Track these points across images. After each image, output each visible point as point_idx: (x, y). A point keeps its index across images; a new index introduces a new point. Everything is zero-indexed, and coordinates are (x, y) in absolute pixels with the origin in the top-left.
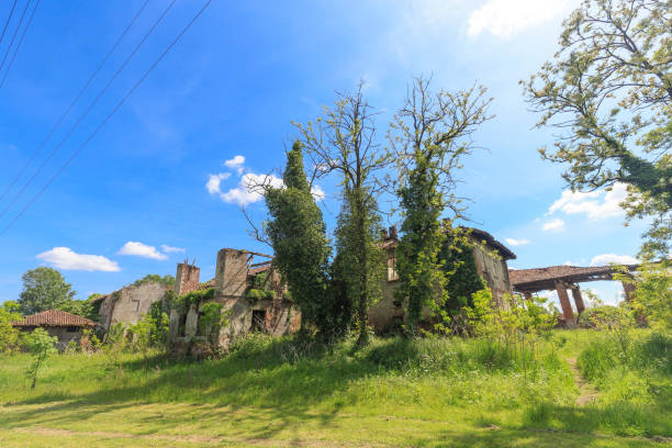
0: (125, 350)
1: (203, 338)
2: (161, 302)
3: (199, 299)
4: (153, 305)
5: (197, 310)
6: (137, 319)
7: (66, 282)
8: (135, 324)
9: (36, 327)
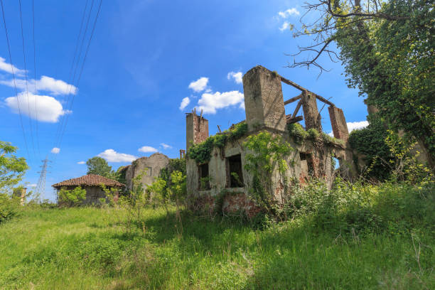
0: (146, 206)
1: (241, 189)
2: (167, 169)
3: (225, 141)
4: (162, 171)
5: (223, 155)
6: (151, 181)
7: (109, 165)
8: (150, 185)
9: (77, 186)
